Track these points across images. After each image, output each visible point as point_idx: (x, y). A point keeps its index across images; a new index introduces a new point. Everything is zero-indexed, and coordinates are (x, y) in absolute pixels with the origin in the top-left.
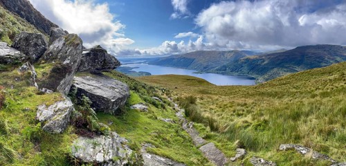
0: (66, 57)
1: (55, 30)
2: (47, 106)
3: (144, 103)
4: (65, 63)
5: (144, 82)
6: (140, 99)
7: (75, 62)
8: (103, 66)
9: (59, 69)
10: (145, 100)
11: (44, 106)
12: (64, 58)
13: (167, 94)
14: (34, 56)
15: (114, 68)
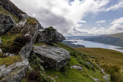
0: (27, 32)
1: (23, 15)
2: (7, 66)
3: (80, 65)
4: (26, 35)
5: (80, 51)
6: (77, 62)
7: (33, 35)
8: (54, 39)
9: (20, 39)
10: (80, 63)
11: (4, 66)
12: (25, 32)
13: (96, 61)
14: (3, 30)
15: (61, 41)
